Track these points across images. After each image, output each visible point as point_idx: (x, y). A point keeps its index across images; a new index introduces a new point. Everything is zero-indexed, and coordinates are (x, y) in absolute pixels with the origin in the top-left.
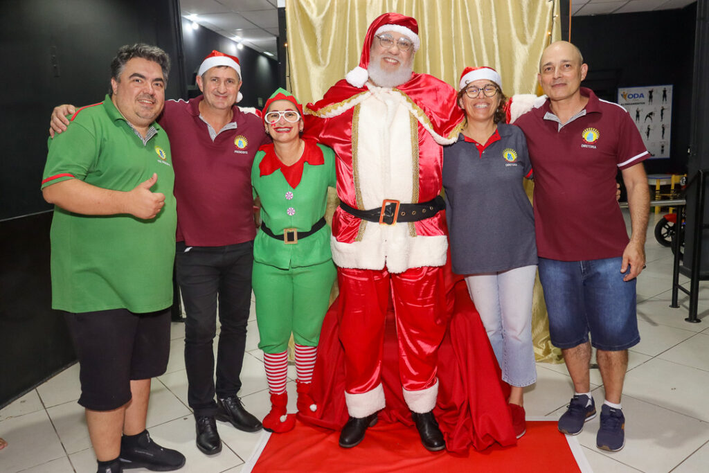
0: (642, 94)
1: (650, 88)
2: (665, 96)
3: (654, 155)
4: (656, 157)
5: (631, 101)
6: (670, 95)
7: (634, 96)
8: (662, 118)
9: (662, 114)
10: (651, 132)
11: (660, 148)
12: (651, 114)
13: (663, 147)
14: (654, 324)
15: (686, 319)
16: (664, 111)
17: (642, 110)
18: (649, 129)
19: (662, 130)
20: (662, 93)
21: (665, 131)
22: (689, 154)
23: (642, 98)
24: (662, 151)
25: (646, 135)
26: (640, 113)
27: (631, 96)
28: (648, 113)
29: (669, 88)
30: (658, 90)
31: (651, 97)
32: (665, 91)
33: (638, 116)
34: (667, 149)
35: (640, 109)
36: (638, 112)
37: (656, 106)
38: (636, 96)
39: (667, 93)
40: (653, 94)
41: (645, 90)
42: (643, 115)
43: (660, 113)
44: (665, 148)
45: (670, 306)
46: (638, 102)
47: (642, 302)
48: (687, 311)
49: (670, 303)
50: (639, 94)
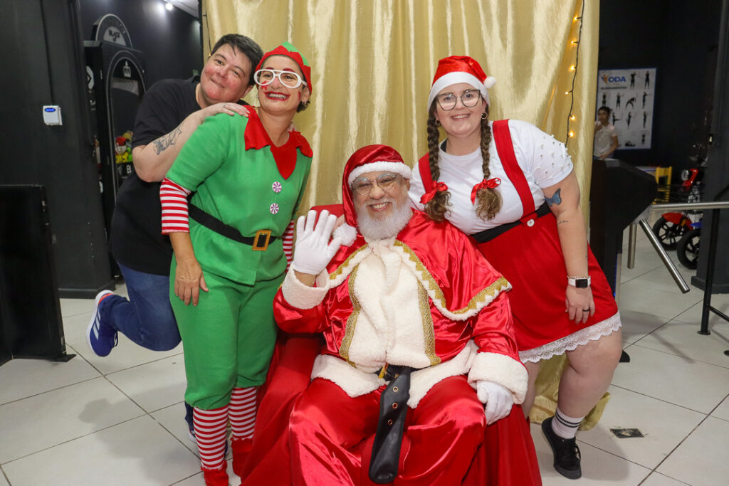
0: (623, 78)
1: (632, 71)
2: (647, 80)
3: (634, 146)
4: (637, 147)
5: (612, 85)
6: (653, 79)
7: (615, 79)
8: (644, 105)
9: (644, 100)
10: (632, 119)
11: (641, 138)
12: (633, 99)
13: (644, 136)
14: (689, 360)
16: (647, 97)
17: (623, 95)
18: (630, 116)
19: (643, 117)
20: (645, 77)
21: (647, 119)
22: (711, 143)
23: (623, 82)
24: (643, 140)
25: (626, 123)
26: (621, 99)
27: (612, 80)
28: (629, 99)
29: (653, 72)
30: (641, 73)
31: (633, 81)
32: (648, 75)
33: (618, 101)
34: (649, 139)
35: (621, 94)
36: (619, 97)
37: (637, 92)
38: (617, 79)
39: (650, 77)
40: (636, 78)
41: (626, 73)
42: (624, 101)
43: (642, 99)
44: (646, 137)
45: (698, 332)
46: (619, 86)
47: (662, 326)
48: (721, 339)
49: (699, 328)
50: (621, 78)
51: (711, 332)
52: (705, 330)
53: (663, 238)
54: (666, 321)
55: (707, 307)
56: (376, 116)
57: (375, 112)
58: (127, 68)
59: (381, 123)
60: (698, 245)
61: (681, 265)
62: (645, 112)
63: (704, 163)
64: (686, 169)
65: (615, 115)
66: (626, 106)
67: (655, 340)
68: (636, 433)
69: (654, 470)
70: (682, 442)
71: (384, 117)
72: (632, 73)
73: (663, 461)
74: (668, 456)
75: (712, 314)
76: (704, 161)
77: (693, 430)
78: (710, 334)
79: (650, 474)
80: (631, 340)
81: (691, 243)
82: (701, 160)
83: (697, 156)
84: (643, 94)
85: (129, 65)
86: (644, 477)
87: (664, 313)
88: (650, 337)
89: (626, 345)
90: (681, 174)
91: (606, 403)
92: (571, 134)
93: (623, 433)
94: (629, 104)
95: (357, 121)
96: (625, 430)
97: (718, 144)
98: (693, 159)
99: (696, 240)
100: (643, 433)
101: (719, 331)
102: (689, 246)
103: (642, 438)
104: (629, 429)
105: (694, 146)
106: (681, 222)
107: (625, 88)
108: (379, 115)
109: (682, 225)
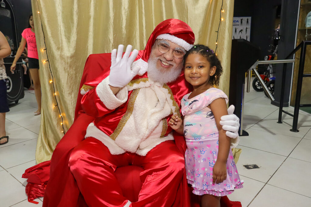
0: (238, 21)
1: (241, 18)
2: (248, 22)
8: (246, 33)
9: (246, 31)
12: (242, 30)
14: (274, 134)
15: (291, 130)
16: (247, 29)
17: (238, 28)
18: (240, 37)
20: (246, 21)
21: (248, 39)
23: (237, 23)
26: (237, 30)
28: (240, 30)
29: (250, 18)
30: (245, 19)
31: (242, 22)
32: (248, 20)
33: (236, 31)
35: (237, 28)
36: (236, 29)
37: (243, 27)
38: (235, 21)
39: (249, 20)
40: (243, 21)
41: (239, 19)
42: (238, 31)
43: (245, 30)
45: (277, 122)
46: (236, 24)
47: (261, 120)
48: (288, 125)
49: (278, 121)
50: (237, 21)
51: (283, 122)
52: (280, 121)
53: (257, 86)
54: (262, 118)
55: (281, 111)
56: (123, 8)
57: (122, 7)
58: (3, 2)
59: (125, 12)
60: (273, 87)
61: (266, 96)
62: (247, 36)
63: (274, 53)
64: (267, 56)
65: (235, 37)
66: (239, 33)
67: (259, 126)
68: (255, 167)
69: (266, 183)
70: (278, 169)
71: (127, 10)
72: (241, 19)
73: (270, 179)
74: (272, 176)
75: (283, 113)
76: (274, 52)
77: (282, 164)
78: (282, 123)
79: (265, 185)
80: (248, 126)
81: (270, 86)
82: (273, 51)
83: (271, 49)
84: (246, 28)
85: (4, 2)
86: (262, 187)
87: (261, 116)
88: (256, 125)
89: (246, 129)
90: (264, 58)
91: (240, 153)
92: (222, 19)
93: (250, 167)
94: (240, 32)
95: (114, 11)
96: (250, 165)
97: (283, 40)
98: (269, 51)
99: (272, 86)
100: (259, 166)
101: (286, 122)
102: (269, 88)
103: (259, 169)
104: (252, 165)
105: (270, 46)
106: (265, 79)
107: (239, 25)
108: (124, 8)
109: (265, 80)
